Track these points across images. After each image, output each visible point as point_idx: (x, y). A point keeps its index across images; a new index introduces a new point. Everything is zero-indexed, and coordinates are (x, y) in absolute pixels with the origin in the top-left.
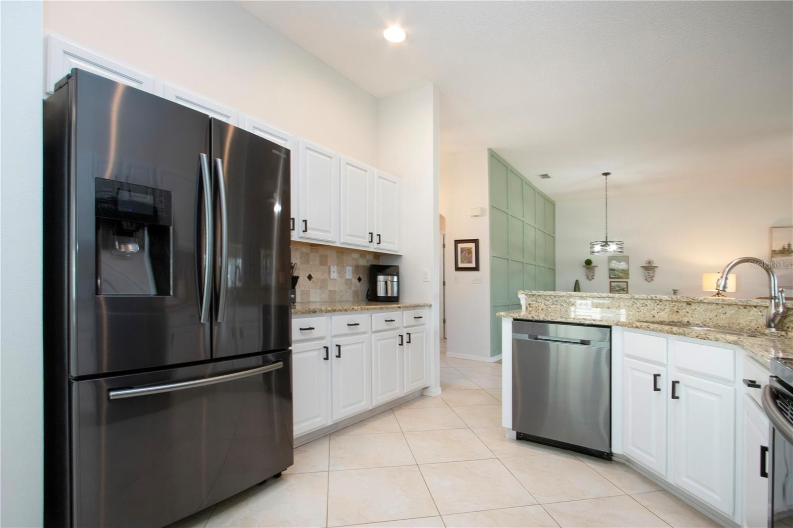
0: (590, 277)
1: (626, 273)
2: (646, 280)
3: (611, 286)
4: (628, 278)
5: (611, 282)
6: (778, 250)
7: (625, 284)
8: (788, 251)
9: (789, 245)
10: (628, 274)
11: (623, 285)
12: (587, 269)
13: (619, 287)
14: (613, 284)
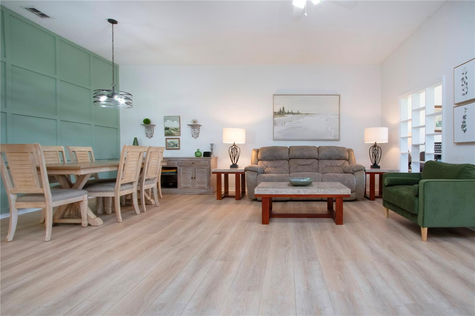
0: (150, 135)
1: (178, 130)
2: (192, 136)
3: (166, 142)
4: (180, 135)
5: (166, 139)
6: (277, 112)
7: (178, 140)
8: (283, 112)
9: (283, 108)
10: (180, 132)
11: (176, 141)
12: (147, 127)
13: (173, 143)
14: (168, 141)
